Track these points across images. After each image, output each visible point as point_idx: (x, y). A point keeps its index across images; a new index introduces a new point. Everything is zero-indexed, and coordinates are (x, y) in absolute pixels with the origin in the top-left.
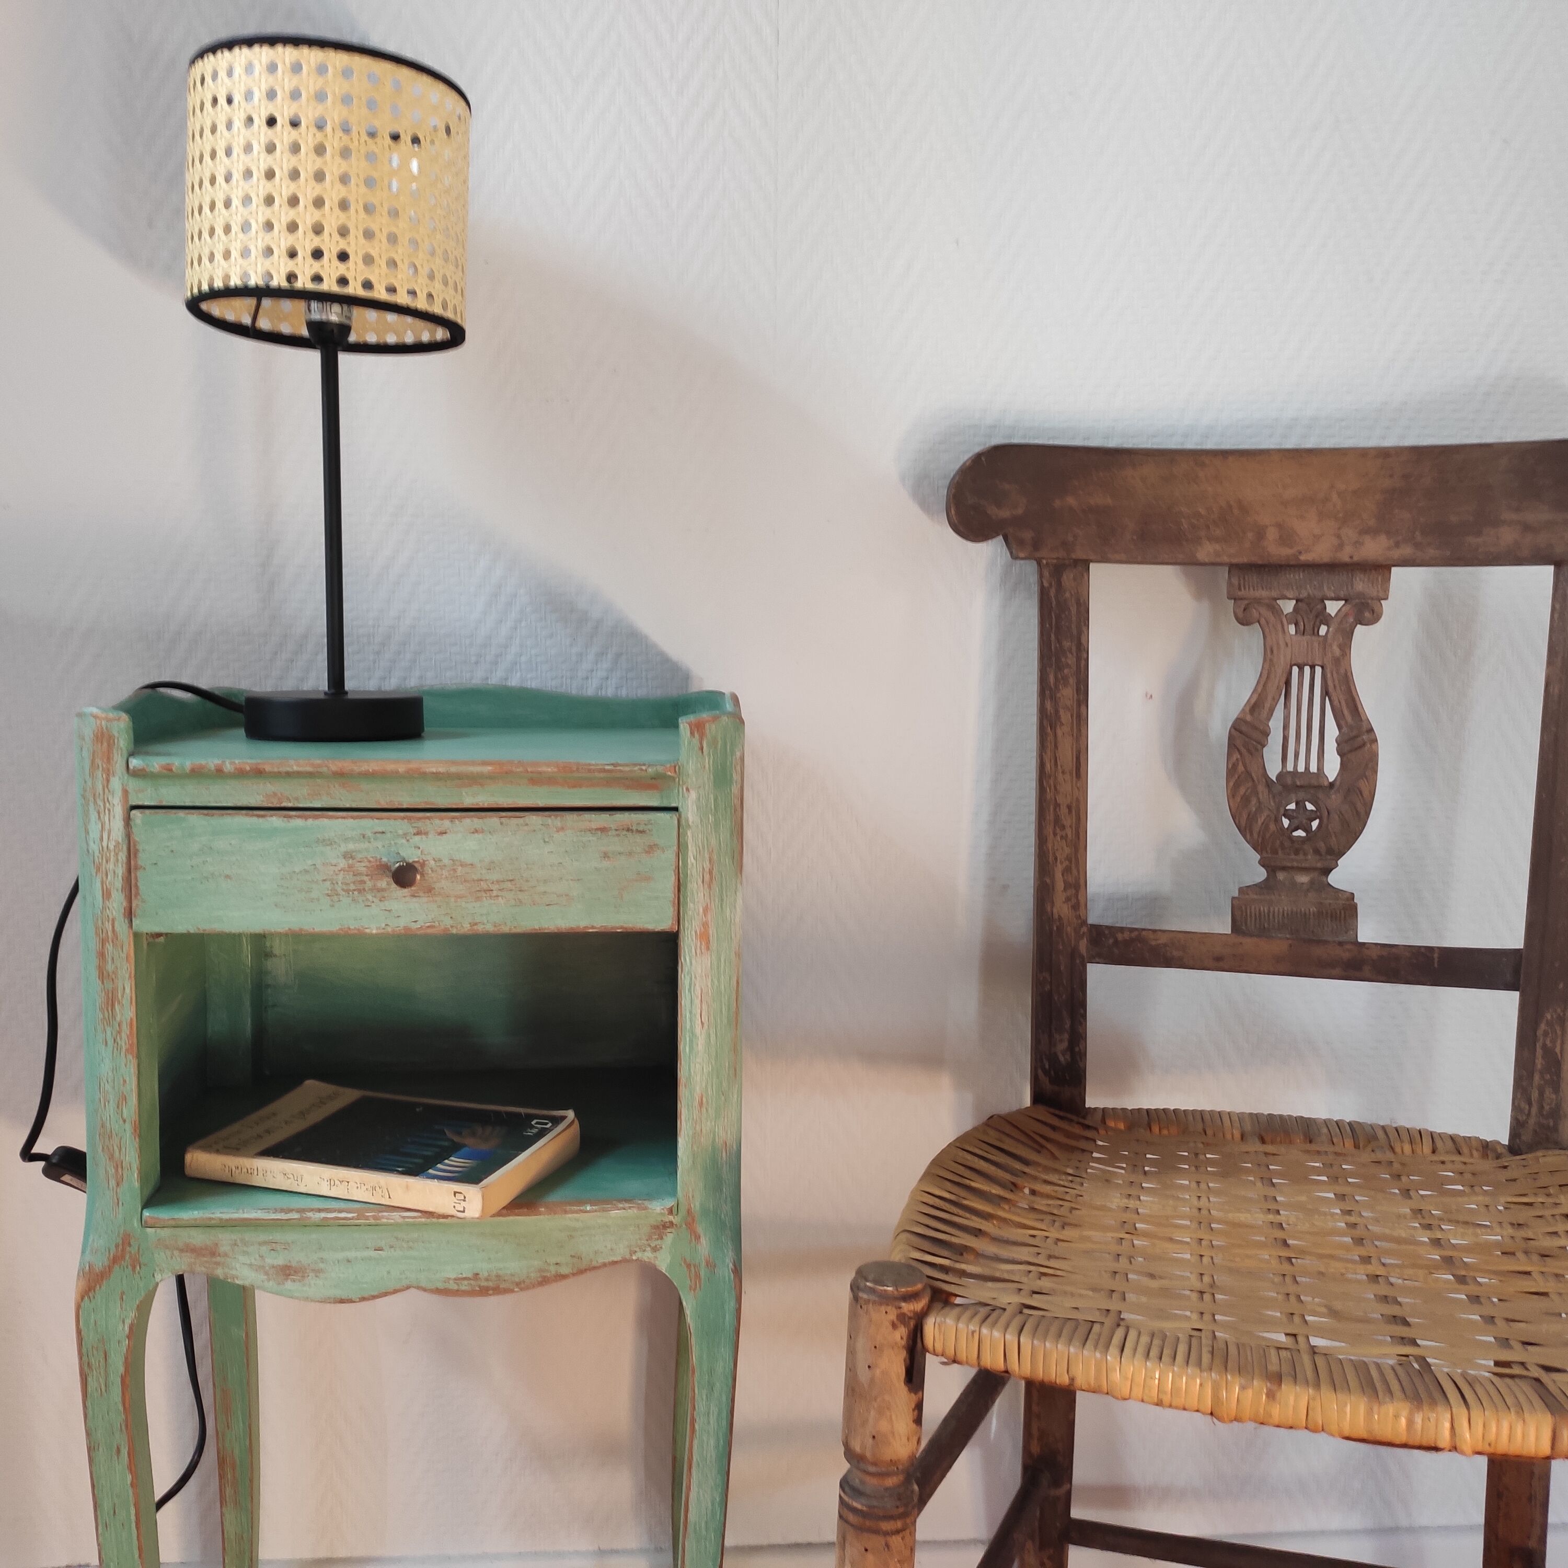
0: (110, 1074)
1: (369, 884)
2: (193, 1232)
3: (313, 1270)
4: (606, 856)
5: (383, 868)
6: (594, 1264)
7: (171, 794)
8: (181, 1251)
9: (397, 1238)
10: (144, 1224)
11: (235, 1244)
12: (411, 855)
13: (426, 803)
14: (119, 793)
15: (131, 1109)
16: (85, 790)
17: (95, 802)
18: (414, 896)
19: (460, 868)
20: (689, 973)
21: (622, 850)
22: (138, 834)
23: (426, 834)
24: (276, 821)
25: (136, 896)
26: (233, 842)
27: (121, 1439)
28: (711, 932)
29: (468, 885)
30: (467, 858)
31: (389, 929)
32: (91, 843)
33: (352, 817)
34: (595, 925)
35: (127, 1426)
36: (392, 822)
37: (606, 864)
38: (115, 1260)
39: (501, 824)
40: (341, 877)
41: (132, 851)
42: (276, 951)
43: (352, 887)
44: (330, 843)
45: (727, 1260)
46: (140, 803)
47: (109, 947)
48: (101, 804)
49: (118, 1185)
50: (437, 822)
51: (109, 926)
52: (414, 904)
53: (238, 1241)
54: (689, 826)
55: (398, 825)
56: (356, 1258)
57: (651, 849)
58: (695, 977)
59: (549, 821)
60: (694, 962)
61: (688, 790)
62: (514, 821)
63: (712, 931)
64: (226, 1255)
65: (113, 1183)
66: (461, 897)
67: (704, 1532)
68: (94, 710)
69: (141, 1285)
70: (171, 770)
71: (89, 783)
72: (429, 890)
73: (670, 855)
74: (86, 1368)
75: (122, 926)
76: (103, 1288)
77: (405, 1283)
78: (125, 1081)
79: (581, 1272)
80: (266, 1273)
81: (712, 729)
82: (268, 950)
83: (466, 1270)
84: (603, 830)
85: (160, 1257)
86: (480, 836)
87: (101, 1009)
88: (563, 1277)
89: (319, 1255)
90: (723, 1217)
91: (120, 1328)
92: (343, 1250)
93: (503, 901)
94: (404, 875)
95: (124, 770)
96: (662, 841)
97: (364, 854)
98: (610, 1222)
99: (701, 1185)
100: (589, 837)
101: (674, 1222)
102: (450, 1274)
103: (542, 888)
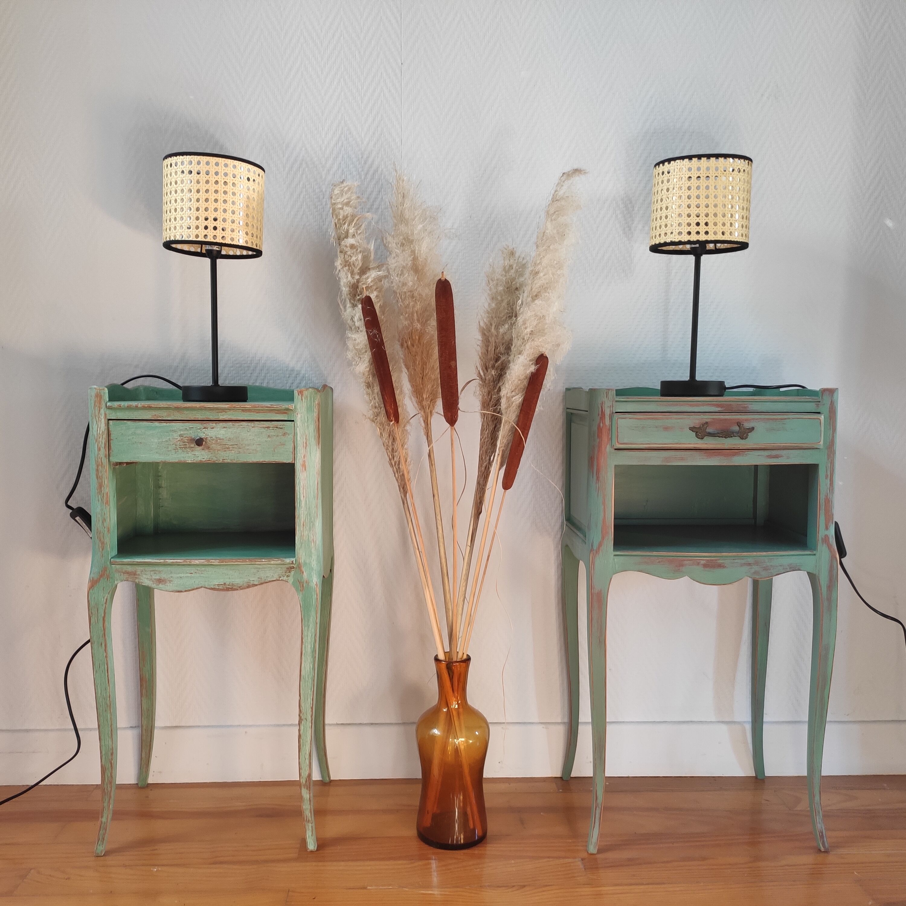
0: (100, 511)
1: (188, 446)
2: (128, 567)
3: (168, 581)
4: (269, 436)
5: (192, 440)
6: (267, 581)
7: (120, 415)
8: (124, 573)
9: (197, 570)
10: (111, 563)
11: (142, 571)
12: (203, 436)
13: (207, 418)
14: (103, 415)
15: (107, 523)
16: (92, 414)
18: (203, 450)
19: (219, 440)
20: (299, 478)
21: (275, 435)
22: (111, 429)
23: (207, 428)
24: (156, 424)
25: (110, 449)
26: (143, 431)
27: (103, 640)
28: (306, 464)
29: (222, 446)
30: (221, 436)
31: (195, 461)
32: (94, 432)
33: (182, 423)
34: (266, 460)
35: (105, 635)
36: (196, 424)
37: (269, 439)
38: (101, 576)
39: (233, 425)
40: (178, 443)
41: (109, 435)
42: (163, 485)
43: (182, 446)
44: (175, 431)
45: (314, 581)
46: (110, 418)
47: (100, 467)
48: (98, 417)
49: (102, 550)
50: (211, 424)
51: (100, 460)
52: (203, 452)
53: (143, 570)
54: (298, 427)
55: (198, 425)
56: (183, 576)
57: (284, 434)
58: (301, 480)
59: (249, 424)
60: (300, 474)
61: (297, 414)
62: (237, 424)
64: (139, 575)
65: (101, 549)
66: (219, 450)
68: (95, 386)
69: (110, 585)
70: (120, 406)
71: (93, 412)
72: (208, 448)
73: (291, 436)
74: (90, 613)
75: (105, 461)
76: (97, 586)
77: (200, 586)
78: (105, 514)
79: (262, 584)
80: (153, 581)
82: (160, 485)
83: (221, 582)
84: (268, 427)
85: (117, 575)
86: (226, 429)
87: (97, 489)
88: (256, 585)
89: (171, 575)
90: (312, 566)
91: (103, 599)
92: (179, 574)
93: (234, 452)
94: (199, 442)
95: (105, 406)
96: (288, 432)
97: (186, 435)
98: (272, 566)
99: (304, 554)
100: (263, 430)
101: (294, 566)
102: (215, 582)
103: (247, 448)
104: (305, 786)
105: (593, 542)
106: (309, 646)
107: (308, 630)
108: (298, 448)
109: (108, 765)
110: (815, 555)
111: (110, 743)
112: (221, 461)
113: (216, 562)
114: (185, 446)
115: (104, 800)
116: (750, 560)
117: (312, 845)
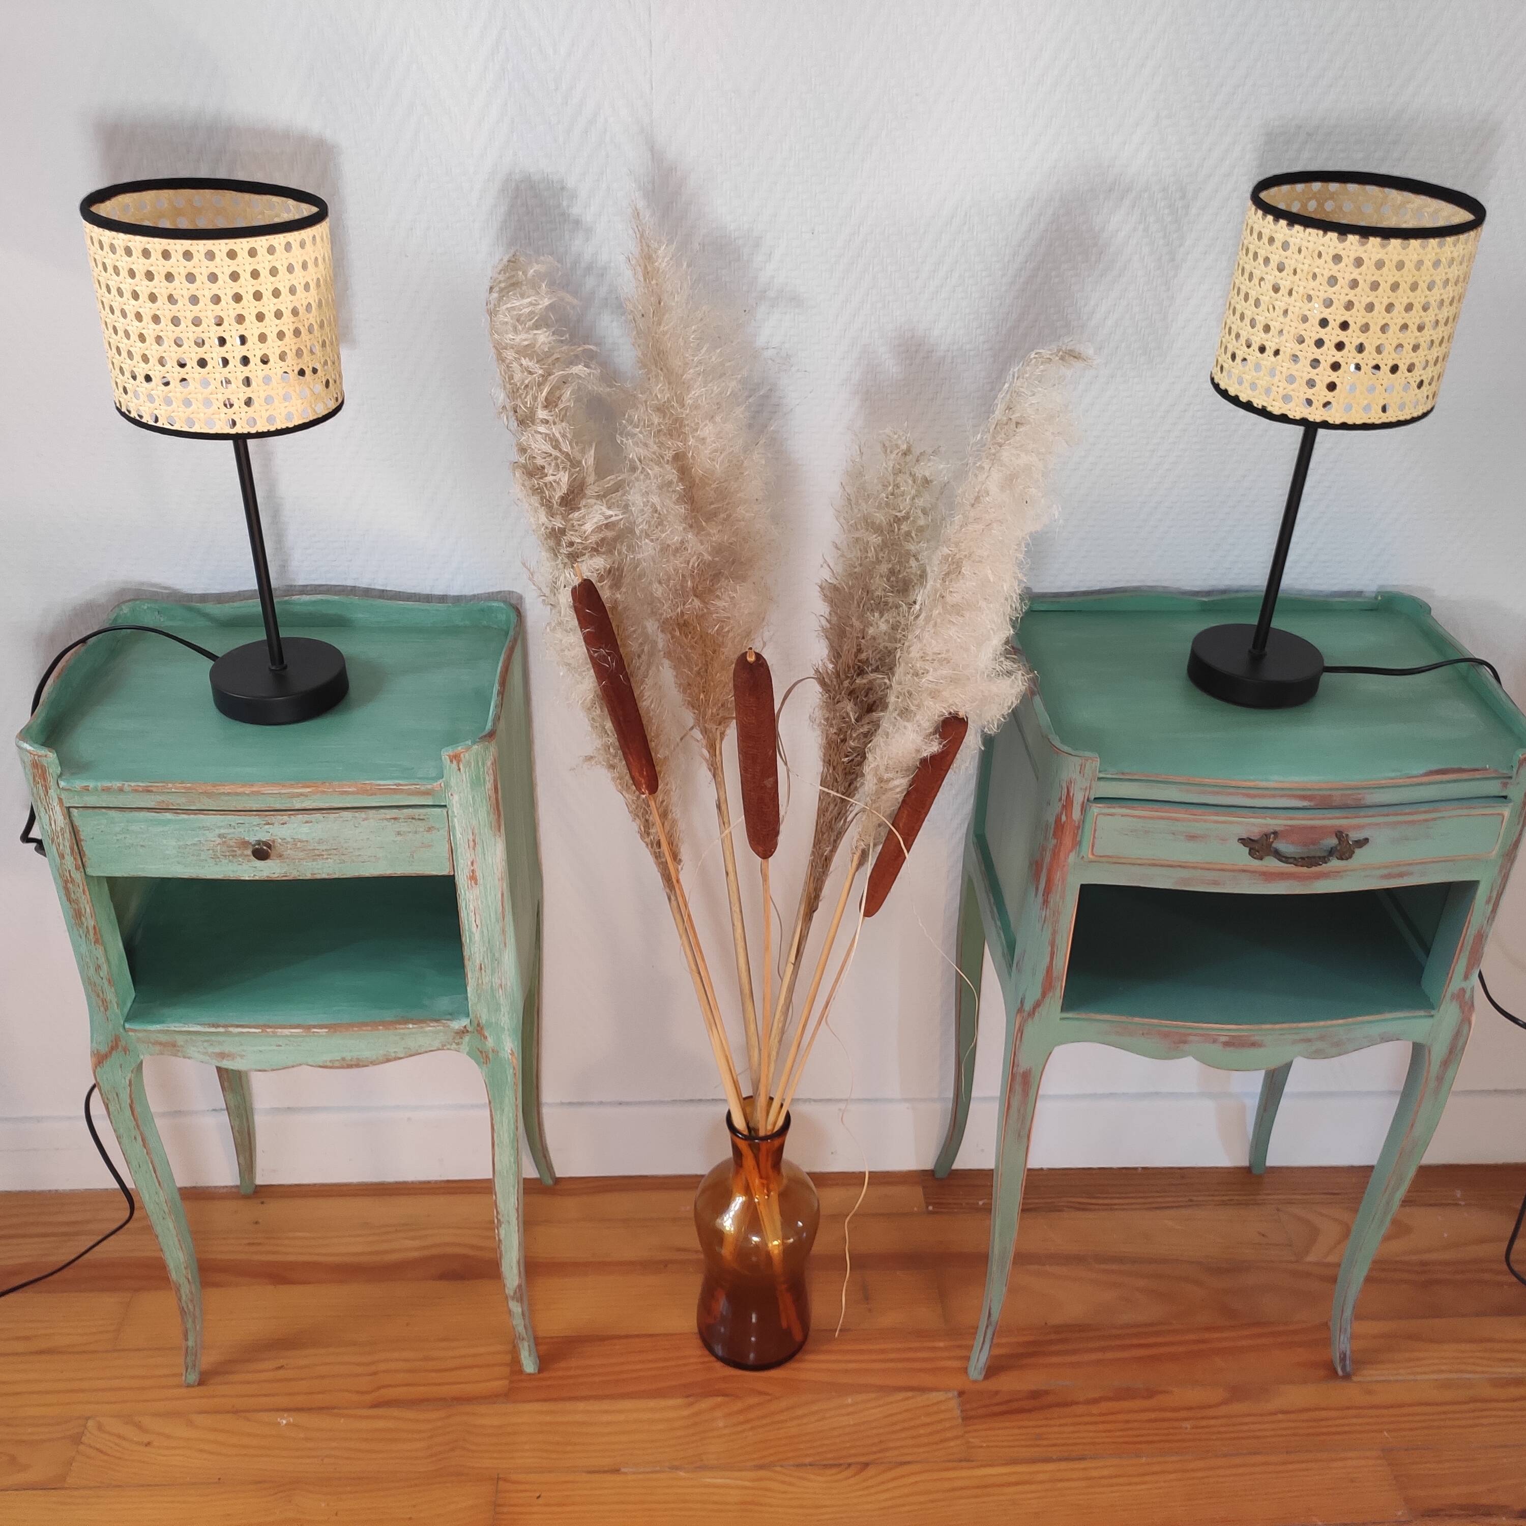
0: (87, 952)
1: (239, 852)
2: (159, 1035)
3: (239, 1055)
4: (399, 833)
5: (245, 844)
6: (419, 1051)
7: (91, 800)
8: (154, 1043)
9: (290, 1041)
10: (127, 1030)
11: (187, 1041)
12: (265, 837)
13: (269, 806)
14: (56, 799)
17: (41, 803)
19: (299, 843)
20: (465, 898)
21: (410, 830)
22: (78, 822)
23: (272, 824)
24: (168, 816)
25: (83, 855)
26: (143, 827)
28: (477, 875)
29: (306, 852)
30: (303, 837)
31: (257, 878)
33: (221, 815)
34: (397, 872)
36: (248, 817)
37: (399, 838)
38: (112, 1049)
39: (324, 818)
40: (219, 847)
41: (75, 832)
43: (228, 854)
44: (207, 829)
45: (506, 1049)
46: (72, 805)
47: (71, 884)
49: (106, 1010)
50: (279, 817)
51: (68, 873)
52: (271, 863)
53: (189, 1040)
54: (455, 815)
55: (252, 818)
56: (265, 1050)
57: (430, 829)
58: (469, 901)
59: (357, 814)
60: (467, 892)
61: (452, 795)
62: (332, 816)
63: (479, 874)
64: (182, 1046)
65: (103, 1008)
66: (303, 859)
69: (131, 1060)
70: (88, 788)
71: (35, 792)
72: (280, 856)
73: (443, 832)
74: (106, 1099)
75: (78, 876)
76: (108, 1061)
77: (298, 1062)
78: (97, 958)
79: (412, 1055)
81: (465, 757)
83: (337, 1056)
84: (395, 819)
85: (141, 1046)
86: (311, 825)
87: (73, 918)
88: (400, 1058)
89: (242, 1047)
90: (502, 1024)
91: (123, 1081)
92: (256, 1046)
93: (332, 861)
95: (58, 784)
96: (437, 826)
97: (233, 836)
98: (427, 1032)
99: (485, 1010)
100: (386, 823)
101: (469, 1030)
102: (326, 1058)
103: (357, 853)
104: (513, 1298)
105: (1024, 998)
107: (501, 1115)
108: (459, 851)
109: (183, 1281)
110: (1432, 1016)
112: (309, 876)
113: (323, 1032)
114: (234, 853)
116: (1311, 1034)
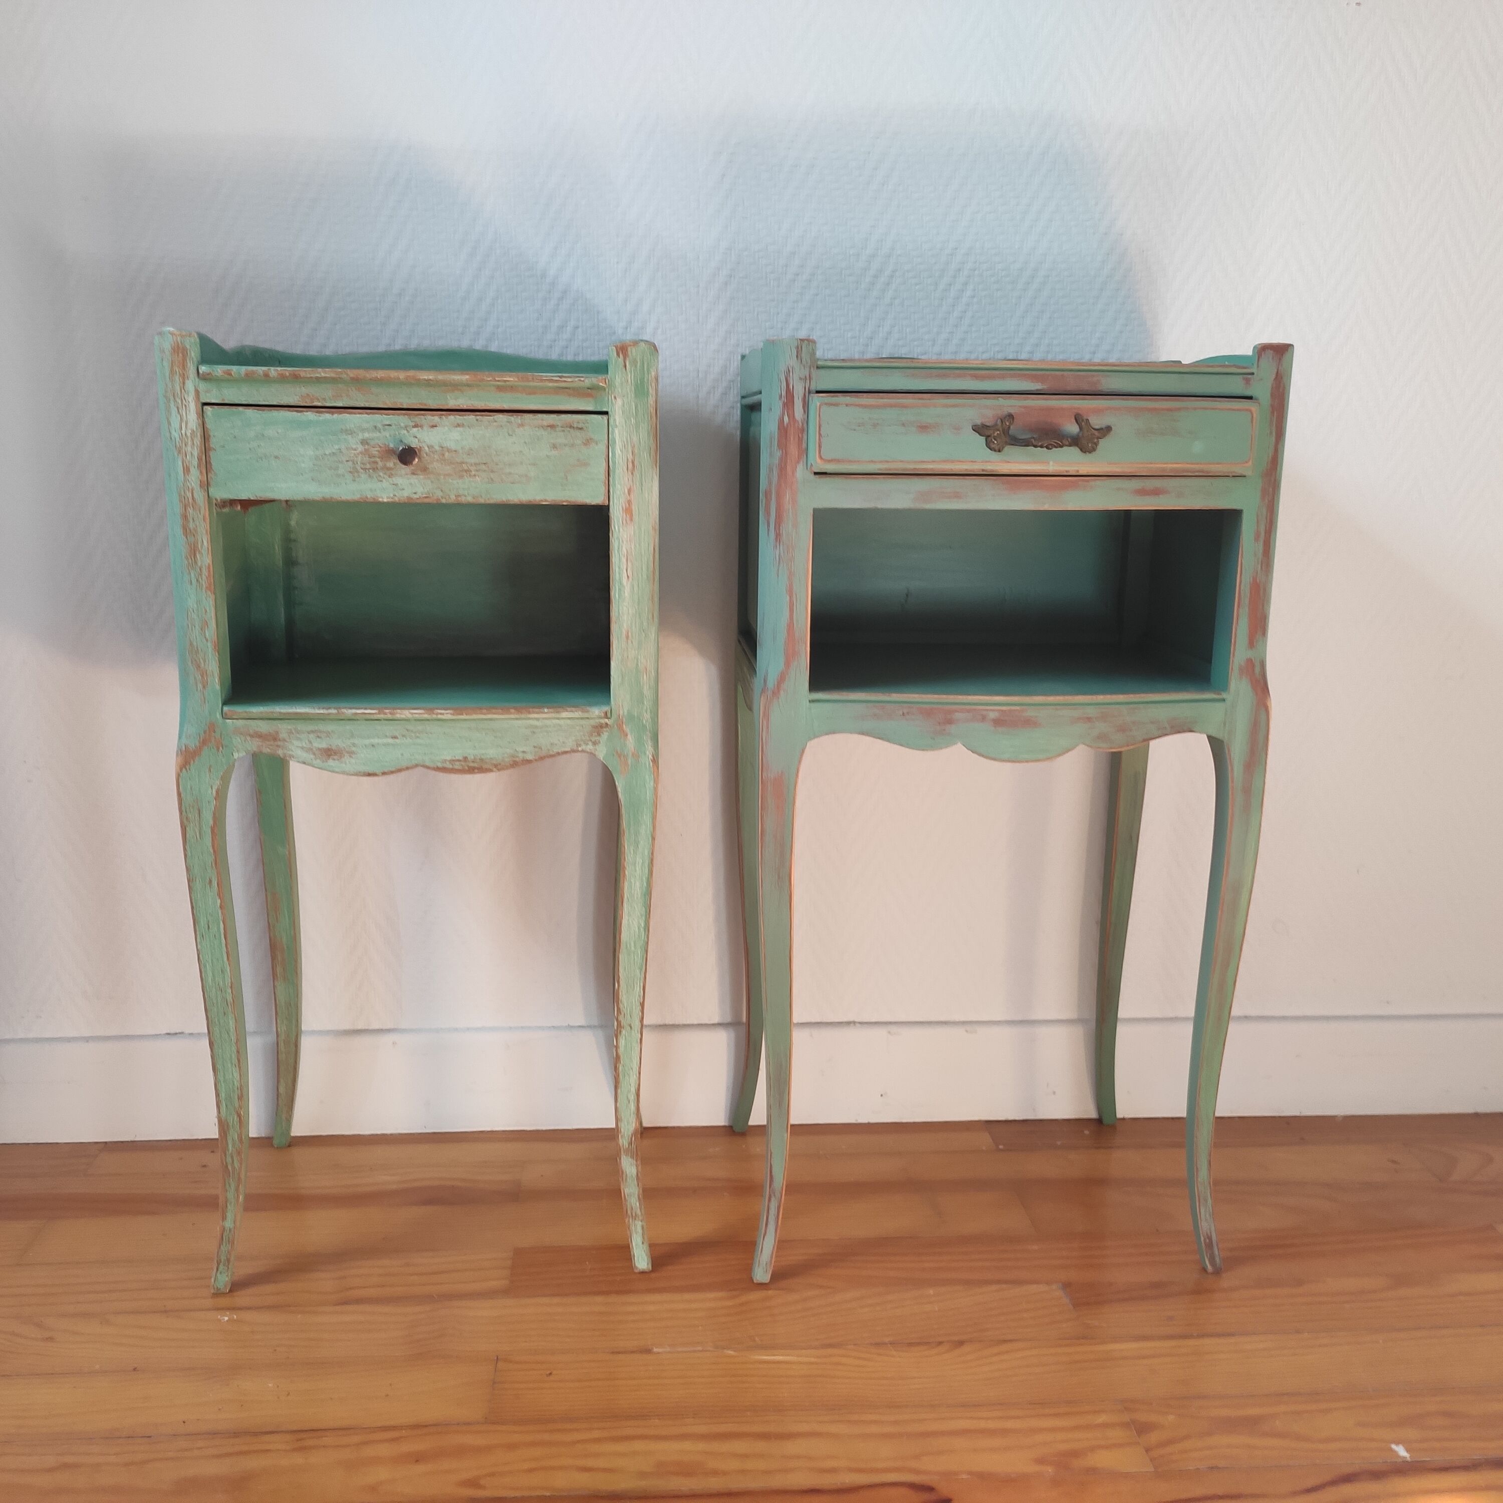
0: (195, 605)
1: (380, 464)
2: (260, 723)
4: (554, 447)
5: (389, 452)
6: (551, 753)
7: (231, 394)
8: (252, 736)
9: (408, 730)
10: (225, 716)
11: (290, 733)
12: (411, 442)
13: (421, 404)
14: (192, 393)
15: (211, 631)
16: (166, 392)
17: (175, 401)
18: (413, 474)
19: (447, 453)
20: (618, 538)
21: (566, 442)
22: (210, 425)
23: (421, 426)
24: (310, 415)
25: (211, 470)
26: (280, 431)
27: (212, 874)
28: (633, 508)
29: (453, 466)
30: (452, 445)
31: (396, 499)
32: (173, 432)
33: (367, 413)
34: (547, 498)
35: (216, 864)
36: (396, 417)
37: (554, 453)
38: (204, 742)
39: (477, 420)
40: (359, 458)
41: (205, 436)
42: (301, 558)
43: (368, 466)
44: (350, 432)
45: (648, 753)
46: (208, 401)
47: (190, 510)
48: (180, 402)
49: (204, 688)
50: (429, 417)
51: (189, 495)
52: (414, 480)
53: (293, 730)
54: (616, 426)
55: (402, 420)
56: (378, 744)
57: (588, 442)
58: (623, 541)
59: (513, 419)
60: (621, 530)
61: (615, 398)
62: (487, 418)
63: (634, 508)
64: (284, 740)
65: (200, 686)
66: (449, 475)
67: (633, 948)
68: (171, 329)
69: (224, 761)
70: (230, 374)
71: (170, 386)
72: (425, 470)
73: (602, 447)
74: (185, 820)
75: (200, 496)
76: (196, 763)
77: (414, 762)
78: (206, 611)
79: (542, 759)
80: (314, 754)
81: (632, 351)
83: (458, 754)
84: (552, 427)
85: (237, 741)
86: (462, 429)
87: (187, 558)
89: (352, 741)
90: (644, 722)
91: (210, 792)
92: (369, 738)
93: (479, 479)
94: (407, 455)
95: (196, 375)
96: (596, 437)
97: (377, 441)
98: (562, 722)
99: (627, 697)
100: (541, 432)
101: (609, 723)
102: (446, 755)
103: (507, 470)
104: (627, 1152)
106: (638, 884)
108: (617, 471)
109: (233, 1120)
111: (236, 1075)
112: (452, 499)
113: (447, 715)
114: (374, 466)
115: (227, 1186)
117: (642, 1261)
